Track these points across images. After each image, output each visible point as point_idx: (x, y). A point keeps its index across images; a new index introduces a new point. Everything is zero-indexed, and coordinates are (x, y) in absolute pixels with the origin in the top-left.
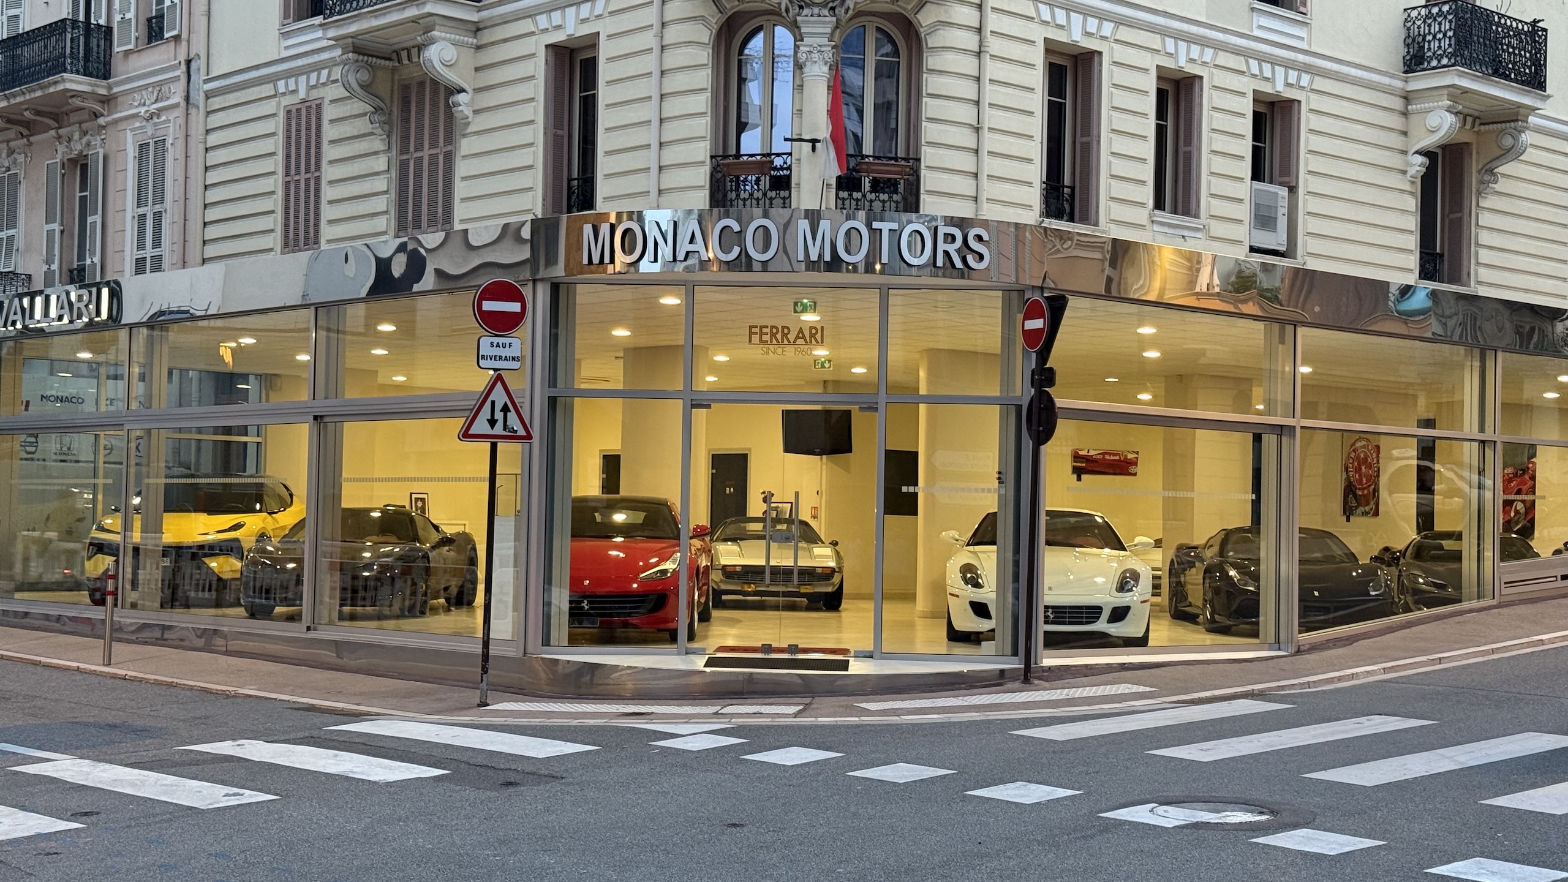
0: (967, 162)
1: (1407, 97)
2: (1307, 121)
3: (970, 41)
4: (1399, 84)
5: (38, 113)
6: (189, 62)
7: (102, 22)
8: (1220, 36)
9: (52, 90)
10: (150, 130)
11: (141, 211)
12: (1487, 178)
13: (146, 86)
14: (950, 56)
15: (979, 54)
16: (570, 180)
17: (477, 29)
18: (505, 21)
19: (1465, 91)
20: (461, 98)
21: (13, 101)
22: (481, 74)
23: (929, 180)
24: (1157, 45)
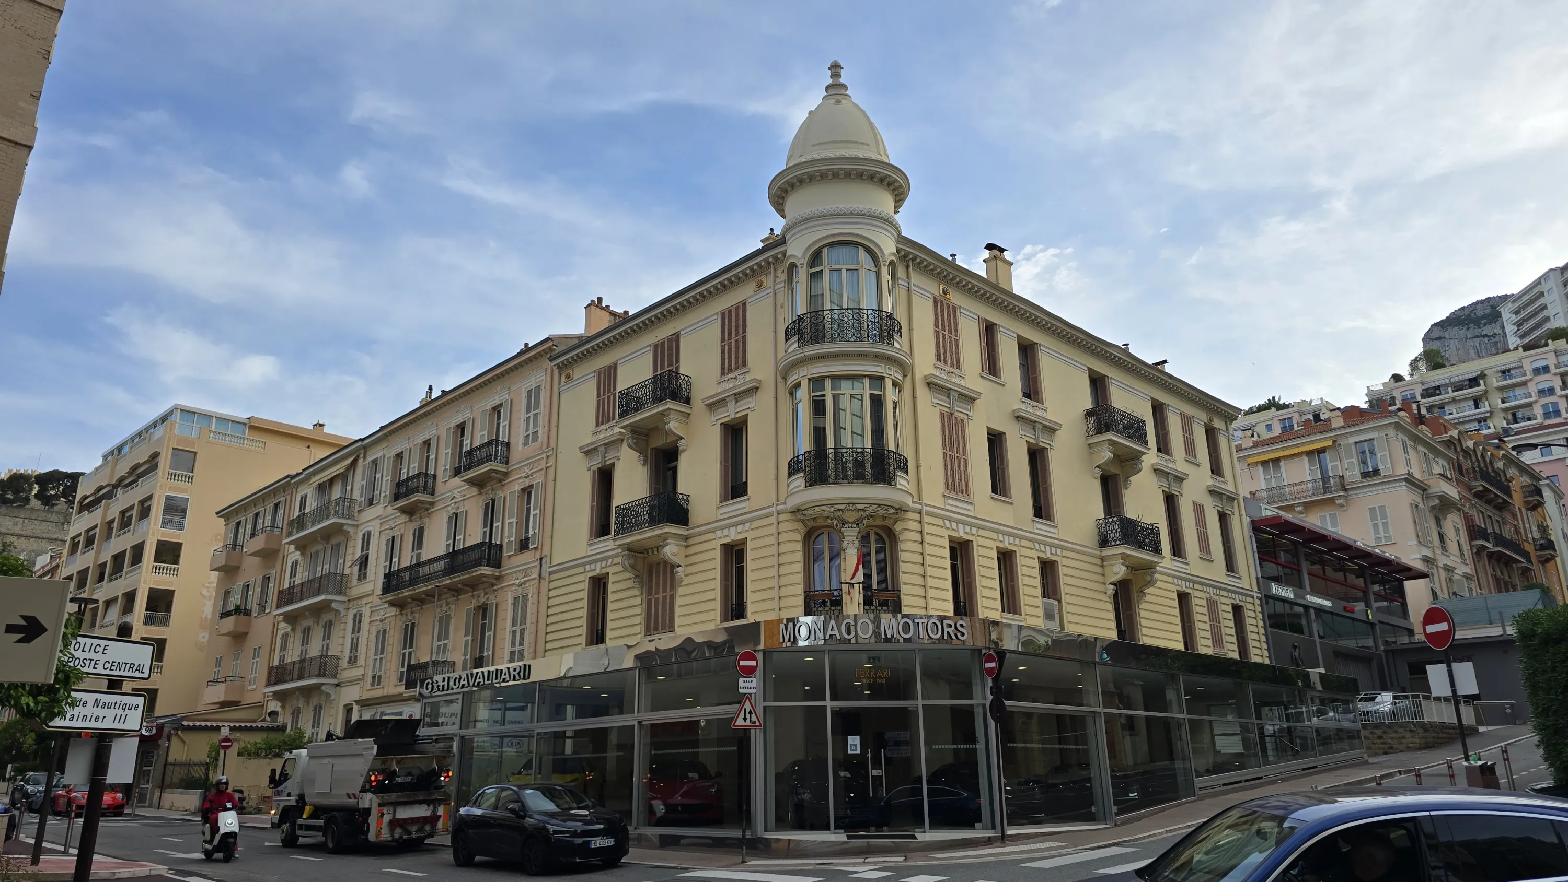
0: (921, 592)
1: (1102, 559)
2: (1062, 570)
3: (918, 537)
4: (1098, 553)
5: (464, 585)
6: (541, 559)
7: (498, 542)
8: (1021, 533)
9: (474, 574)
10: (520, 591)
11: (514, 629)
12: (1141, 594)
13: (520, 571)
14: (909, 544)
15: (922, 543)
16: (732, 605)
17: (686, 538)
18: (700, 534)
19: (1129, 556)
20: (679, 569)
21: (453, 580)
22: (688, 558)
23: (905, 600)
24: (996, 537)
